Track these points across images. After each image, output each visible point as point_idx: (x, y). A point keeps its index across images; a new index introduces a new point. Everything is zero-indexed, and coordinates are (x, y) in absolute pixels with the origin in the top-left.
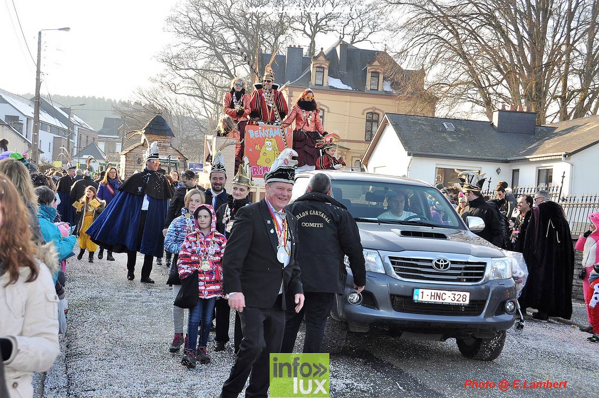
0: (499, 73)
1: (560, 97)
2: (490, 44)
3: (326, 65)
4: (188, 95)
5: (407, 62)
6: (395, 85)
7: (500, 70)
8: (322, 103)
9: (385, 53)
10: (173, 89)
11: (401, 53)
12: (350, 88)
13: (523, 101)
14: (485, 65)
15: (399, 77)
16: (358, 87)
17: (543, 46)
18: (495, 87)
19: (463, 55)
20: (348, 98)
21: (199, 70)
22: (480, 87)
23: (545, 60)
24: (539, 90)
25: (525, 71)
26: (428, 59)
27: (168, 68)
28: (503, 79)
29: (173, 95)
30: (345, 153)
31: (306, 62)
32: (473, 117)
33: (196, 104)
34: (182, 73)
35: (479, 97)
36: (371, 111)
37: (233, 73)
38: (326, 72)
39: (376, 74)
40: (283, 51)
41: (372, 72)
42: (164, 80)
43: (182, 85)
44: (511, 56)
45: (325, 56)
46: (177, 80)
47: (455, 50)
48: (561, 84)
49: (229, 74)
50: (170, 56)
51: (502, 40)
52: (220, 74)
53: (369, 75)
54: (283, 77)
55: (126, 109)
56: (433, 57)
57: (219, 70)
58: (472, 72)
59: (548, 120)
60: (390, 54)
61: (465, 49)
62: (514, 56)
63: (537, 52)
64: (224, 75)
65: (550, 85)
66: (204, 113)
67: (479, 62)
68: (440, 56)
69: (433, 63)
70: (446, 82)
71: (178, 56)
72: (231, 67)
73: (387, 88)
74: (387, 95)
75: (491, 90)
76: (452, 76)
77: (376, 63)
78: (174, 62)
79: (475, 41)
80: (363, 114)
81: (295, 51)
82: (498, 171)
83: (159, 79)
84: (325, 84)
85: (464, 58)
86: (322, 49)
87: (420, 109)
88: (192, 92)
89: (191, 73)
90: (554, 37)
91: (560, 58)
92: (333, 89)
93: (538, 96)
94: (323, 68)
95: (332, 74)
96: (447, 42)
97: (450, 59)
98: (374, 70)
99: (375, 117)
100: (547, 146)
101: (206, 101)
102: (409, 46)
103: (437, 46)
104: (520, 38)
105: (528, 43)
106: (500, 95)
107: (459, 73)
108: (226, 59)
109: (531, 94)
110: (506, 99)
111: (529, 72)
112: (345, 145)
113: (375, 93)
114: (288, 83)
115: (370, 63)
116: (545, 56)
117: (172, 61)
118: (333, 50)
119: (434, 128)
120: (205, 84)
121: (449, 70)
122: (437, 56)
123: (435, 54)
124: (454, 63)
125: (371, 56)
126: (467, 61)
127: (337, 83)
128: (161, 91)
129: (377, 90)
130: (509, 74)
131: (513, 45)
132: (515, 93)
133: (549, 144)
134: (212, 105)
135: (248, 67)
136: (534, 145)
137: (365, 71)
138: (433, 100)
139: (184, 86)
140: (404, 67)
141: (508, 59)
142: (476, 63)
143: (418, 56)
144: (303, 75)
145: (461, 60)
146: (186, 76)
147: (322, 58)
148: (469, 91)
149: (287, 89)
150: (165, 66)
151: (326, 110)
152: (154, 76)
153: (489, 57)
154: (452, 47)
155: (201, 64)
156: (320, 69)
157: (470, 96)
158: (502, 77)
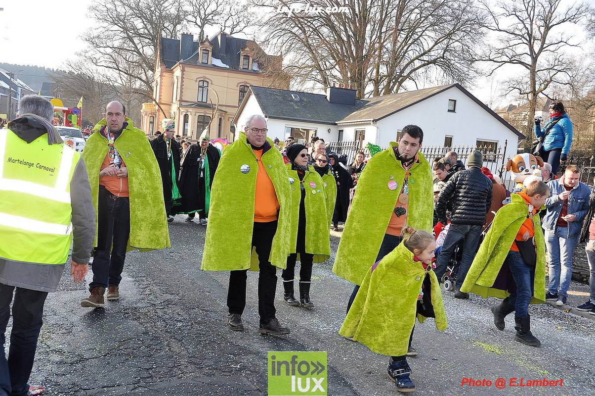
0: (334, 61)
1: (374, 80)
2: (328, 39)
3: (210, 49)
4: (106, 67)
5: (268, 49)
6: (260, 66)
7: (334, 58)
8: (207, 77)
9: (254, 41)
10: (94, 61)
11: (264, 42)
12: (228, 67)
13: (349, 81)
14: (324, 55)
15: (262, 60)
16: (234, 66)
17: (363, 43)
18: (330, 70)
19: (309, 46)
20: (226, 74)
21: (115, 48)
22: (321, 70)
23: (364, 52)
24: (360, 74)
25: (351, 60)
26: (284, 48)
27: (90, 45)
28: (336, 65)
29: (94, 67)
30: (224, 115)
31: (195, 46)
32: (316, 92)
33: (113, 74)
34: (102, 50)
35: (319, 77)
36: (243, 84)
37: (142, 52)
38: (210, 53)
39: (247, 57)
40: (179, 37)
41: (244, 56)
42: (87, 55)
43: (102, 59)
44: (342, 48)
45: (209, 42)
46: (98, 56)
47: (303, 42)
48: (375, 71)
49: (138, 52)
50: (92, 36)
51: (336, 37)
52: (131, 52)
53: (242, 58)
54: (178, 56)
55: (57, 75)
56: (287, 47)
57: (130, 49)
58: (314, 59)
59: (367, 96)
60: (258, 43)
61: (310, 42)
62: (344, 49)
63: (359, 48)
64: (134, 53)
65: (368, 72)
66: (119, 81)
67: (320, 52)
68: (293, 46)
69: (288, 51)
70: (297, 65)
71: (98, 37)
72: (139, 46)
73: (255, 68)
74: (255, 73)
75: (328, 73)
76: (300, 61)
77: (247, 49)
78: (94, 42)
79: (317, 37)
80: (237, 86)
81: (187, 37)
82: (329, 131)
83: (83, 54)
84: (209, 63)
85: (310, 48)
86: (207, 36)
87: (278, 84)
88: (110, 65)
89: (109, 50)
90: (371, 37)
91: (375, 52)
92: (215, 67)
93: (359, 78)
94: (208, 51)
95: (214, 56)
96: (298, 36)
97: (299, 49)
98: (245, 54)
99: (246, 89)
100: (362, 114)
101: (121, 72)
102: (270, 37)
103: (291, 38)
104: (348, 37)
105: (353, 40)
106: (335, 77)
107: (306, 60)
108: (136, 40)
109: (355, 76)
110: (339, 80)
111: (354, 61)
112: (224, 109)
113: (246, 71)
114: (182, 61)
115: (243, 49)
116: (364, 51)
117: (93, 40)
118: (216, 38)
119: (284, 98)
120: (120, 59)
121: (299, 57)
122: (291, 46)
123: (289, 44)
124: (303, 51)
125: (243, 43)
126: (311, 51)
127: (218, 63)
128: (85, 63)
129: (248, 69)
130: (340, 61)
131: (343, 41)
132: (345, 75)
133: (363, 112)
134: (126, 75)
135: (152, 47)
136: (354, 113)
137: (240, 53)
138: (287, 78)
139: (103, 60)
140: (266, 52)
141: (340, 51)
142: (318, 53)
143: (277, 45)
144: (193, 56)
145: (307, 50)
146: (104, 52)
147: (207, 43)
148: (313, 73)
149: (181, 65)
150: (88, 44)
151: (210, 82)
152: (79, 52)
153: (326, 48)
154: (301, 40)
155: (117, 44)
156: (206, 51)
157: (313, 76)
158: (335, 63)
